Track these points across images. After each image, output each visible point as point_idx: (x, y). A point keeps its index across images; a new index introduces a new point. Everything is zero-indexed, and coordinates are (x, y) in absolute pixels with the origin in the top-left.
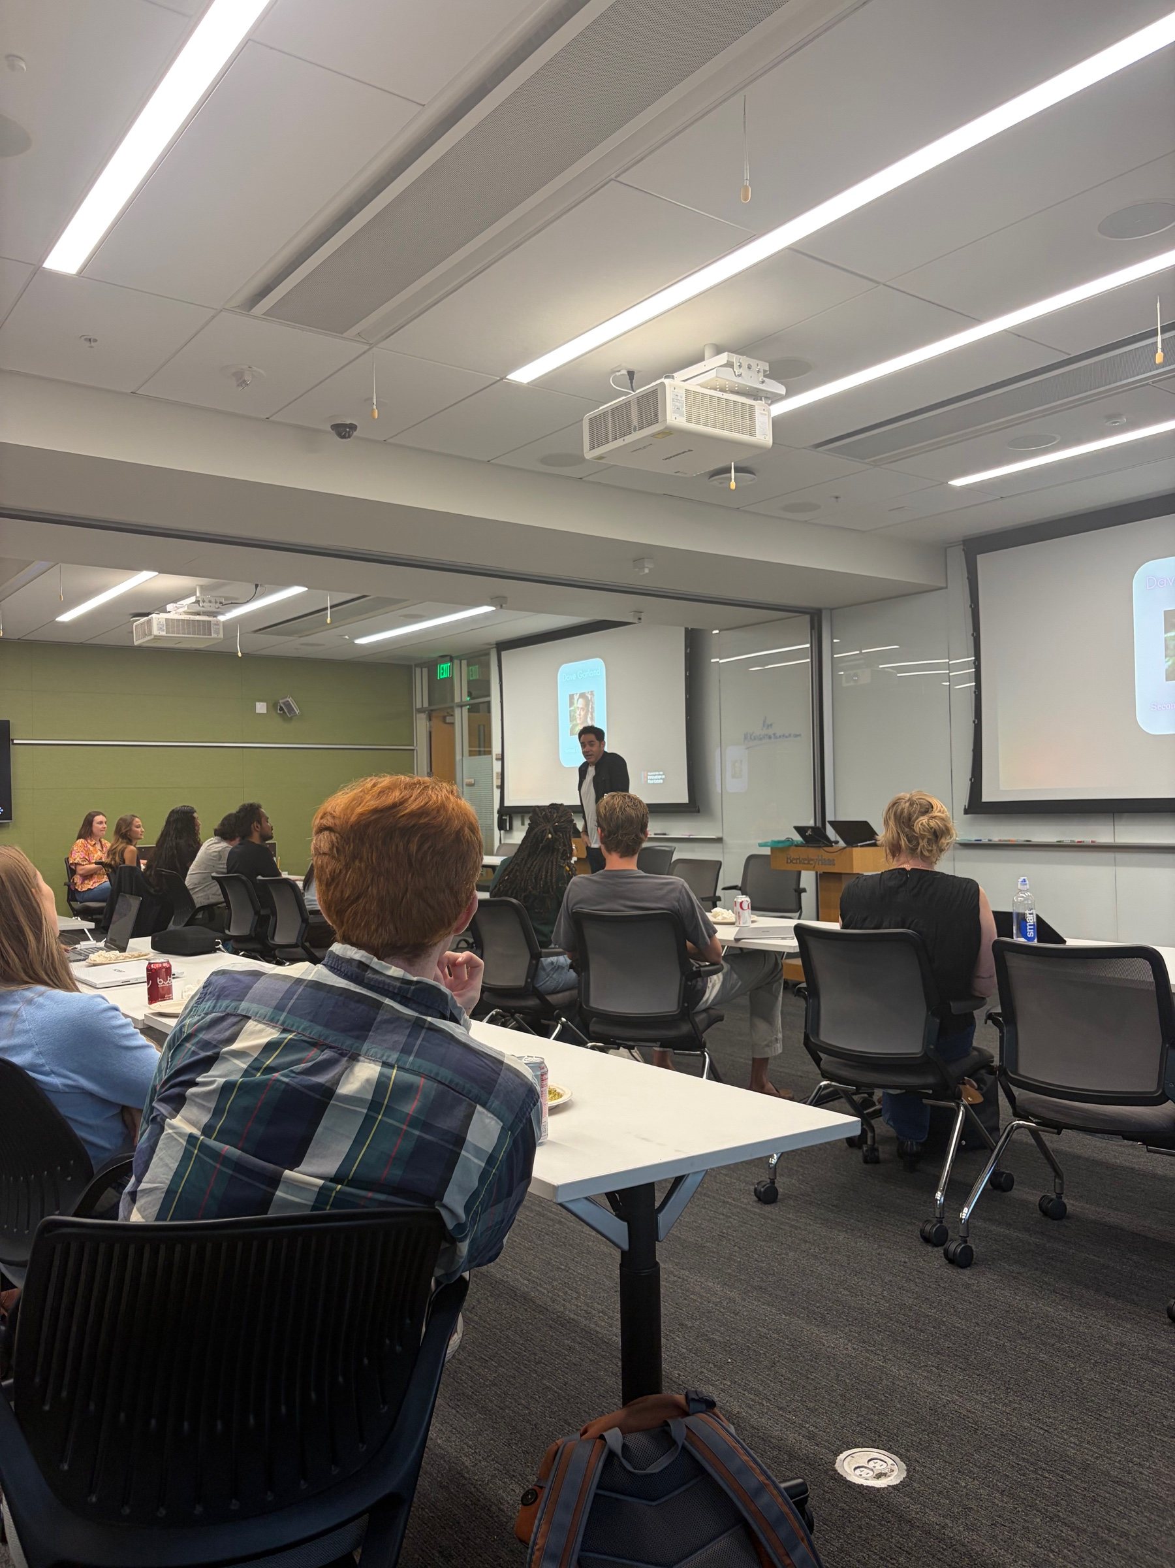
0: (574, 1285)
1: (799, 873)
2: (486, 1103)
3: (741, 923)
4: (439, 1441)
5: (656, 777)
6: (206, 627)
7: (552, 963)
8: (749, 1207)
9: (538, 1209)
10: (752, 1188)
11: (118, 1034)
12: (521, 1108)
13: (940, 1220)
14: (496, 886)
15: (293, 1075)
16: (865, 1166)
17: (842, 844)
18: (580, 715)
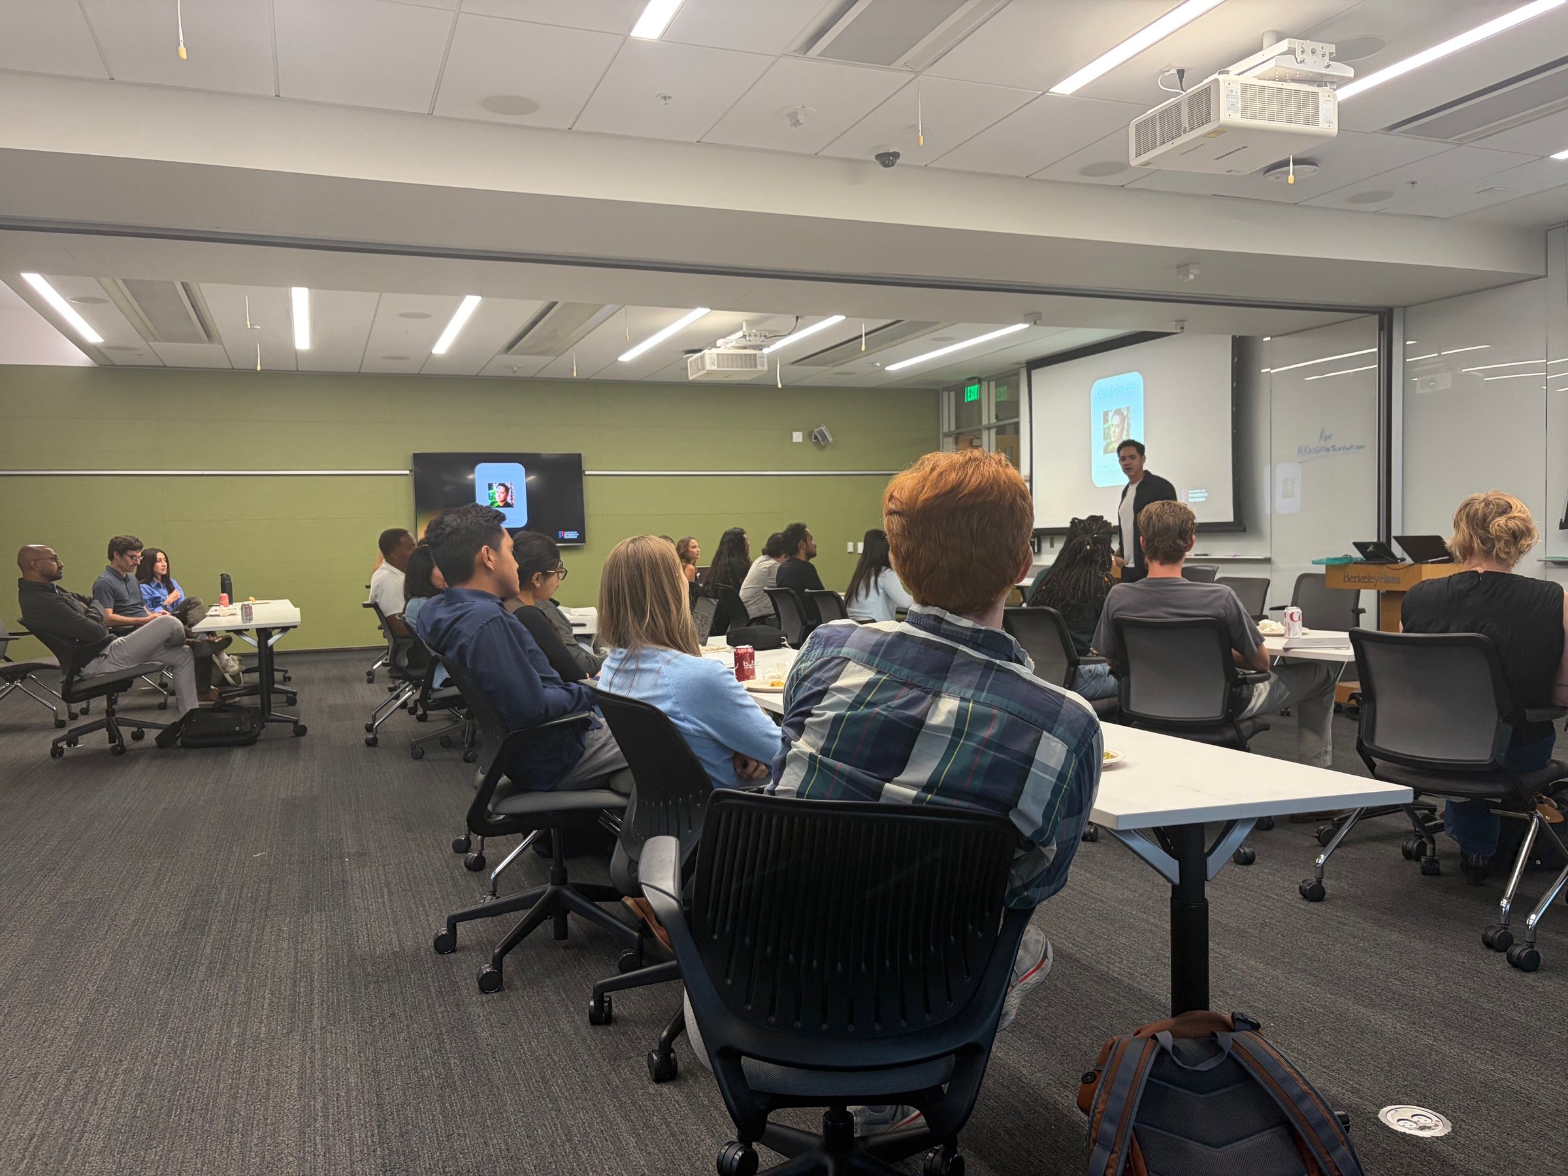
0: (1117, 952)
1: (1358, 592)
2: (1052, 729)
3: (1291, 633)
4: (999, 1055)
5: (1197, 495)
6: (752, 360)
7: (1090, 671)
8: (1293, 903)
9: (1079, 889)
10: (1297, 887)
11: (733, 693)
12: (1083, 735)
13: (1505, 926)
14: (1033, 596)
15: (890, 709)
16: (1423, 876)
17: (1409, 561)
18: (1114, 432)
